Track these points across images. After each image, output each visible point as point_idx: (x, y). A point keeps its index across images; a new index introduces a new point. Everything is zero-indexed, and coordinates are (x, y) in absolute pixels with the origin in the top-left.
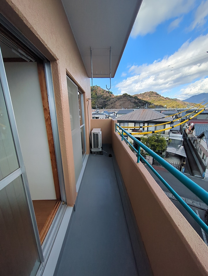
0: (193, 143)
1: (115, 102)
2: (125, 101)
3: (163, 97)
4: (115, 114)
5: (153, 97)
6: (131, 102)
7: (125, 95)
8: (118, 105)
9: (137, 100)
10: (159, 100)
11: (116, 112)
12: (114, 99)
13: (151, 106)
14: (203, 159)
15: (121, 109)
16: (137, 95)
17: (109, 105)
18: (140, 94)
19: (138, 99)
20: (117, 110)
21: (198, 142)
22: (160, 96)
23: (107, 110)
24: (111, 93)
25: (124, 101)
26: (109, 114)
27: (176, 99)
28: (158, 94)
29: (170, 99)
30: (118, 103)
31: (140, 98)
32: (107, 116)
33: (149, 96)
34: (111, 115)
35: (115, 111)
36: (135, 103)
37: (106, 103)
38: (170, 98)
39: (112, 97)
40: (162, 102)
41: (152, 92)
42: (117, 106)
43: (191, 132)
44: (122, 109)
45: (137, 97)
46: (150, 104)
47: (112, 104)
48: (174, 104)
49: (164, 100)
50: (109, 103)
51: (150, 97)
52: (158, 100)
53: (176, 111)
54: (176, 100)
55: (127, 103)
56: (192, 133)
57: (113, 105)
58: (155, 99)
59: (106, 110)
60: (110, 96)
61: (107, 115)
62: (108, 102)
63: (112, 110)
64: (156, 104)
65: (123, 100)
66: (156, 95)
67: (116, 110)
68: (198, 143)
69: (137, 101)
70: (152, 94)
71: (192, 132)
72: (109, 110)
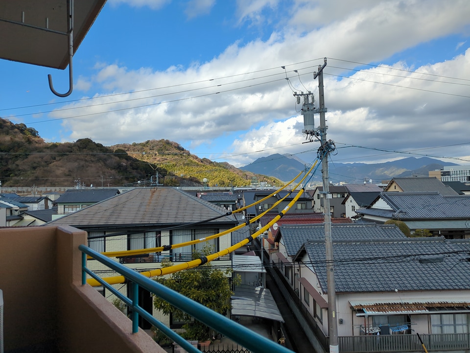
0: (286, 275)
1: (47, 163)
2: (86, 161)
3: (197, 158)
4: (50, 205)
5: (170, 156)
6: (105, 164)
7: (85, 144)
8: (59, 172)
9: (125, 160)
10: (188, 164)
11: (52, 197)
12: (42, 154)
13: (167, 179)
14: (315, 316)
15: (71, 188)
16: (124, 146)
17: (25, 170)
18: (135, 145)
19: (128, 158)
20: (58, 189)
21: (296, 272)
22: (189, 154)
23: (15, 189)
24: (33, 133)
25: (82, 163)
26: (22, 205)
27: (226, 164)
28: (183, 149)
29: (211, 162)
30: (59, 168)
31: (134, 155)
32: (16, 213)
33: (158, 151)
34: (35, 207)
35: (51, 193)
36: (119, 168)
37: (10, 166)
38: (213, 161)
39: (37, 145)
40: (196, 169)
41: (168, 143)
42: (57, 176)
43: (276, 248)
44: (77, 188)
45: (124, 151)
46: (163, 173)
47: (34, 168)
48: (224, 176)
49: (198, 165)
50: (25, 167)
51: (163, 154)
52: (184, 165)
53: (232, 193)
54: (225, 166)
55: (92, 169)
56: (278, 249)
57: (38, 172)
58: (175, 160)
59: (10, 189)
60: (29, 141)
61: (15, 207)
62: (18, 162)
63: (35, 191)
64: (180, 173)
65: (78, 159)
66: (177, 151)
67: (53, 189)
68: (295, 274)
69: (124, 163)
70: (168, 147)
71: (278, 246)
72: (25, 189)
